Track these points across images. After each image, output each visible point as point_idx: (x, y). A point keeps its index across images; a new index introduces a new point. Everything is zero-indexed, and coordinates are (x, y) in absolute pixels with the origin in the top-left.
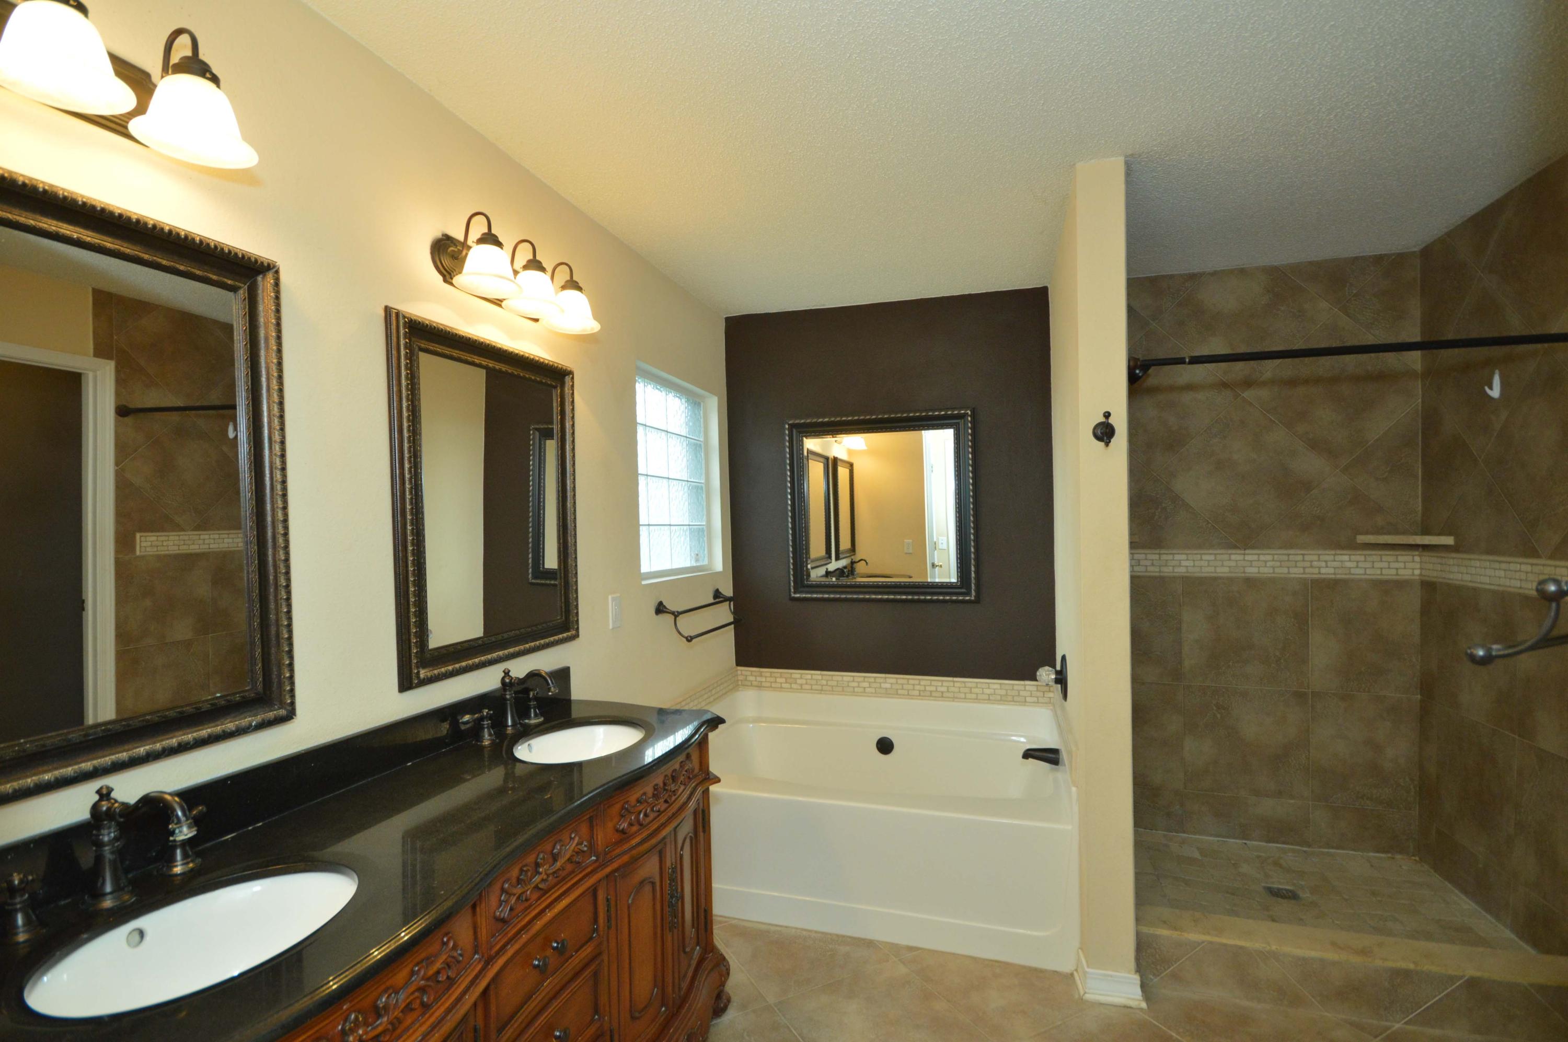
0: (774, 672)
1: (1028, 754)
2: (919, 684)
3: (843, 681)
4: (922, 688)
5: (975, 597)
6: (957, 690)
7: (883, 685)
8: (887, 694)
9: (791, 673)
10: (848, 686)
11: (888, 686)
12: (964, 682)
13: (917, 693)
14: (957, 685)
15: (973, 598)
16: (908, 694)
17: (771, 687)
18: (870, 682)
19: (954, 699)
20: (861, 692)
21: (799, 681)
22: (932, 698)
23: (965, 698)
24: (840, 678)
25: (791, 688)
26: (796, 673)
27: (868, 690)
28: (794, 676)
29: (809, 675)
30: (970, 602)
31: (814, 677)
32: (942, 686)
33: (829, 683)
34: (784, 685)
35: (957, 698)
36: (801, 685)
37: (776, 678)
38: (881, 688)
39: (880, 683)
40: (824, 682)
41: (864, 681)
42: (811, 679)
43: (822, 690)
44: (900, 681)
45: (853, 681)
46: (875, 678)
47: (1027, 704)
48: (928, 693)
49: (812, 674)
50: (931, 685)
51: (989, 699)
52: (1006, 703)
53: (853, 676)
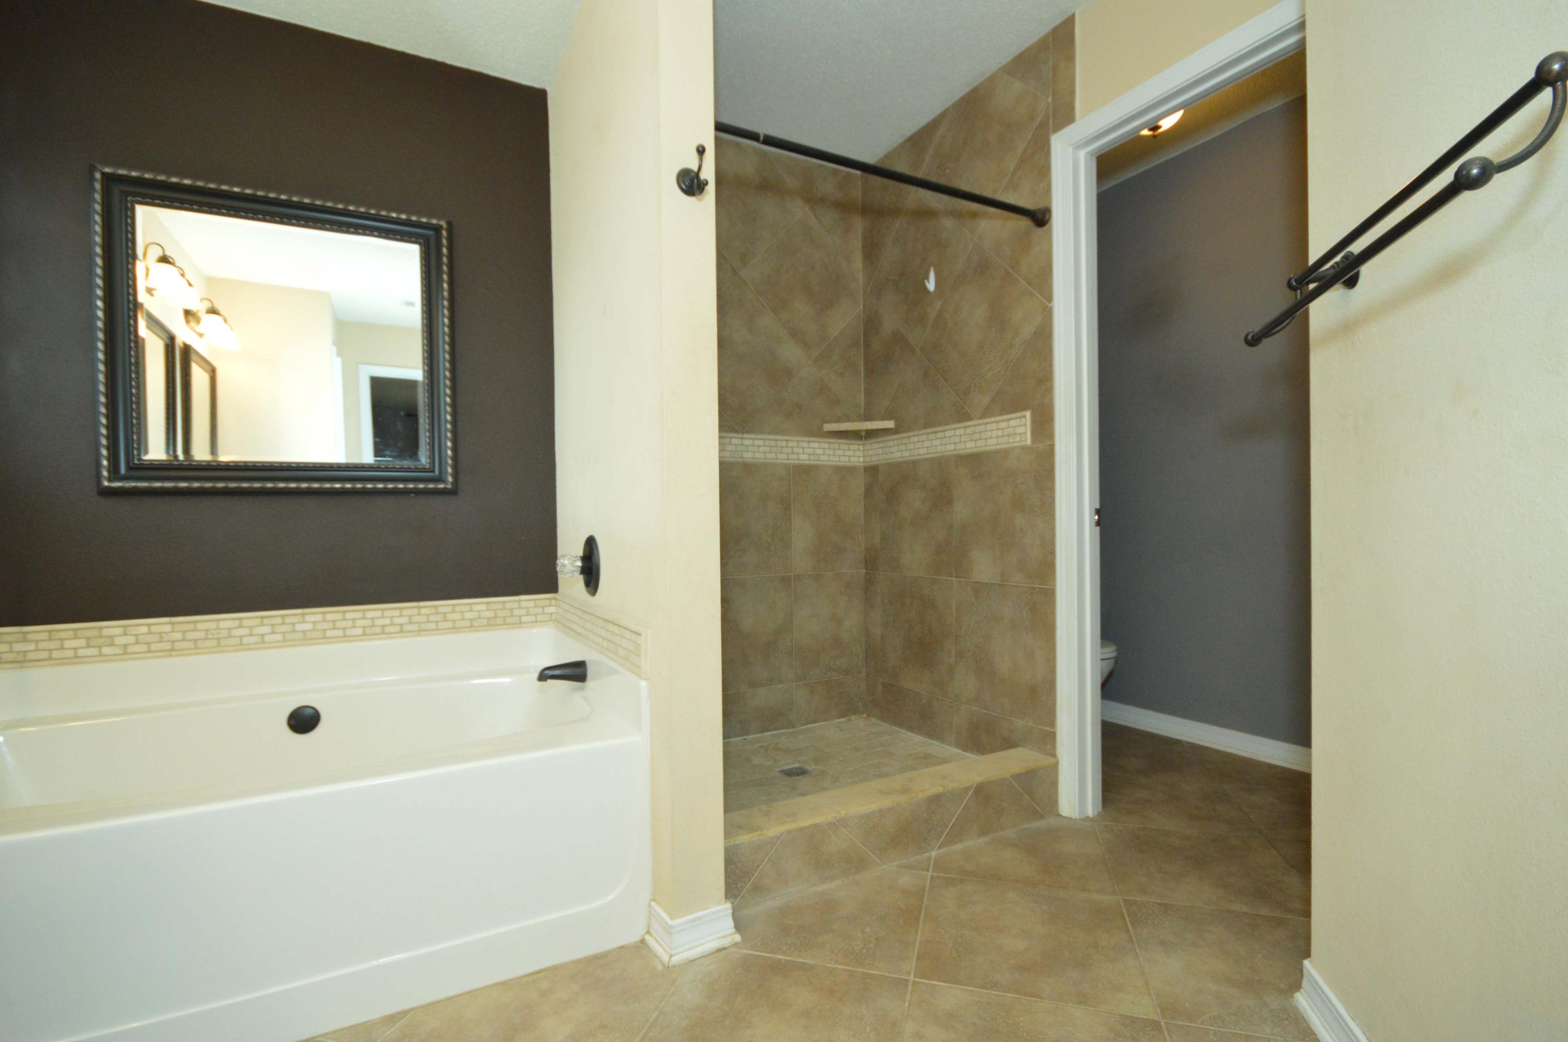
0: (58, 631)
1: (544, 676)
2: (364, 618)
3: (218, 628)
4: (368, 623)
5: (452, 483)
6: (424, 619)
7: (299, 627)
8: (306, 639)
9: (101, 628)
10: (230, 636)
11: (308, 626)
12: (436, 607)
13: (359, 631)
14: (423, 611)
15: (449, 486)
16: (345, 636)
17: (50, 659)
18: (272, 625)
19: (420, 632)
20: (257, 643)
21: (120, 641)
22: (386, 636)
23: (437, 629)
24: (212, 625)
25: (101, 655)
26: (112, 628)
27: (268, 638)
28: (106, 632)
29: (141, 627)
30: (444, 492)
31: (154, 629)
32: (401, 616)
33: (190, 635)
34: (82, 652)
35: (424, 630)
36: (125, 646)
37: (62, 640)
38: (294, 631)
39: (293, 624)
40: (178, 636)
41: (263, 625)
42: (150, 633)
43: (173, 650)
44: (329, 617)
45: (241, 626)
46: (283, 616)
47: (522, 625)
48: (378, 630)
49: (149, 625)
50: (383, 617)
51: (472, 626)
52: (495, 628)
53: (240, 619)
